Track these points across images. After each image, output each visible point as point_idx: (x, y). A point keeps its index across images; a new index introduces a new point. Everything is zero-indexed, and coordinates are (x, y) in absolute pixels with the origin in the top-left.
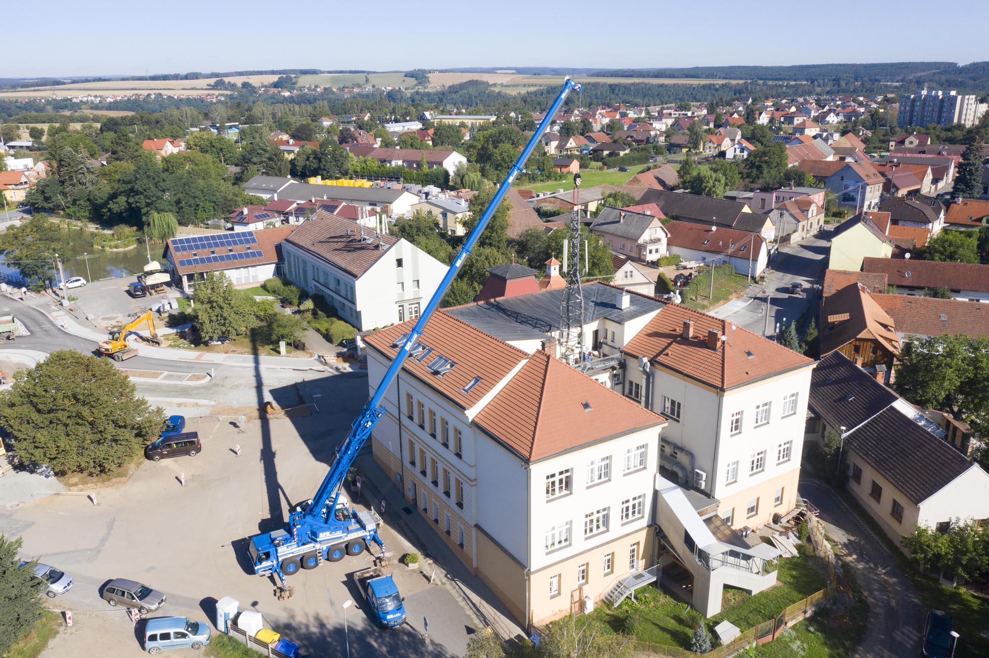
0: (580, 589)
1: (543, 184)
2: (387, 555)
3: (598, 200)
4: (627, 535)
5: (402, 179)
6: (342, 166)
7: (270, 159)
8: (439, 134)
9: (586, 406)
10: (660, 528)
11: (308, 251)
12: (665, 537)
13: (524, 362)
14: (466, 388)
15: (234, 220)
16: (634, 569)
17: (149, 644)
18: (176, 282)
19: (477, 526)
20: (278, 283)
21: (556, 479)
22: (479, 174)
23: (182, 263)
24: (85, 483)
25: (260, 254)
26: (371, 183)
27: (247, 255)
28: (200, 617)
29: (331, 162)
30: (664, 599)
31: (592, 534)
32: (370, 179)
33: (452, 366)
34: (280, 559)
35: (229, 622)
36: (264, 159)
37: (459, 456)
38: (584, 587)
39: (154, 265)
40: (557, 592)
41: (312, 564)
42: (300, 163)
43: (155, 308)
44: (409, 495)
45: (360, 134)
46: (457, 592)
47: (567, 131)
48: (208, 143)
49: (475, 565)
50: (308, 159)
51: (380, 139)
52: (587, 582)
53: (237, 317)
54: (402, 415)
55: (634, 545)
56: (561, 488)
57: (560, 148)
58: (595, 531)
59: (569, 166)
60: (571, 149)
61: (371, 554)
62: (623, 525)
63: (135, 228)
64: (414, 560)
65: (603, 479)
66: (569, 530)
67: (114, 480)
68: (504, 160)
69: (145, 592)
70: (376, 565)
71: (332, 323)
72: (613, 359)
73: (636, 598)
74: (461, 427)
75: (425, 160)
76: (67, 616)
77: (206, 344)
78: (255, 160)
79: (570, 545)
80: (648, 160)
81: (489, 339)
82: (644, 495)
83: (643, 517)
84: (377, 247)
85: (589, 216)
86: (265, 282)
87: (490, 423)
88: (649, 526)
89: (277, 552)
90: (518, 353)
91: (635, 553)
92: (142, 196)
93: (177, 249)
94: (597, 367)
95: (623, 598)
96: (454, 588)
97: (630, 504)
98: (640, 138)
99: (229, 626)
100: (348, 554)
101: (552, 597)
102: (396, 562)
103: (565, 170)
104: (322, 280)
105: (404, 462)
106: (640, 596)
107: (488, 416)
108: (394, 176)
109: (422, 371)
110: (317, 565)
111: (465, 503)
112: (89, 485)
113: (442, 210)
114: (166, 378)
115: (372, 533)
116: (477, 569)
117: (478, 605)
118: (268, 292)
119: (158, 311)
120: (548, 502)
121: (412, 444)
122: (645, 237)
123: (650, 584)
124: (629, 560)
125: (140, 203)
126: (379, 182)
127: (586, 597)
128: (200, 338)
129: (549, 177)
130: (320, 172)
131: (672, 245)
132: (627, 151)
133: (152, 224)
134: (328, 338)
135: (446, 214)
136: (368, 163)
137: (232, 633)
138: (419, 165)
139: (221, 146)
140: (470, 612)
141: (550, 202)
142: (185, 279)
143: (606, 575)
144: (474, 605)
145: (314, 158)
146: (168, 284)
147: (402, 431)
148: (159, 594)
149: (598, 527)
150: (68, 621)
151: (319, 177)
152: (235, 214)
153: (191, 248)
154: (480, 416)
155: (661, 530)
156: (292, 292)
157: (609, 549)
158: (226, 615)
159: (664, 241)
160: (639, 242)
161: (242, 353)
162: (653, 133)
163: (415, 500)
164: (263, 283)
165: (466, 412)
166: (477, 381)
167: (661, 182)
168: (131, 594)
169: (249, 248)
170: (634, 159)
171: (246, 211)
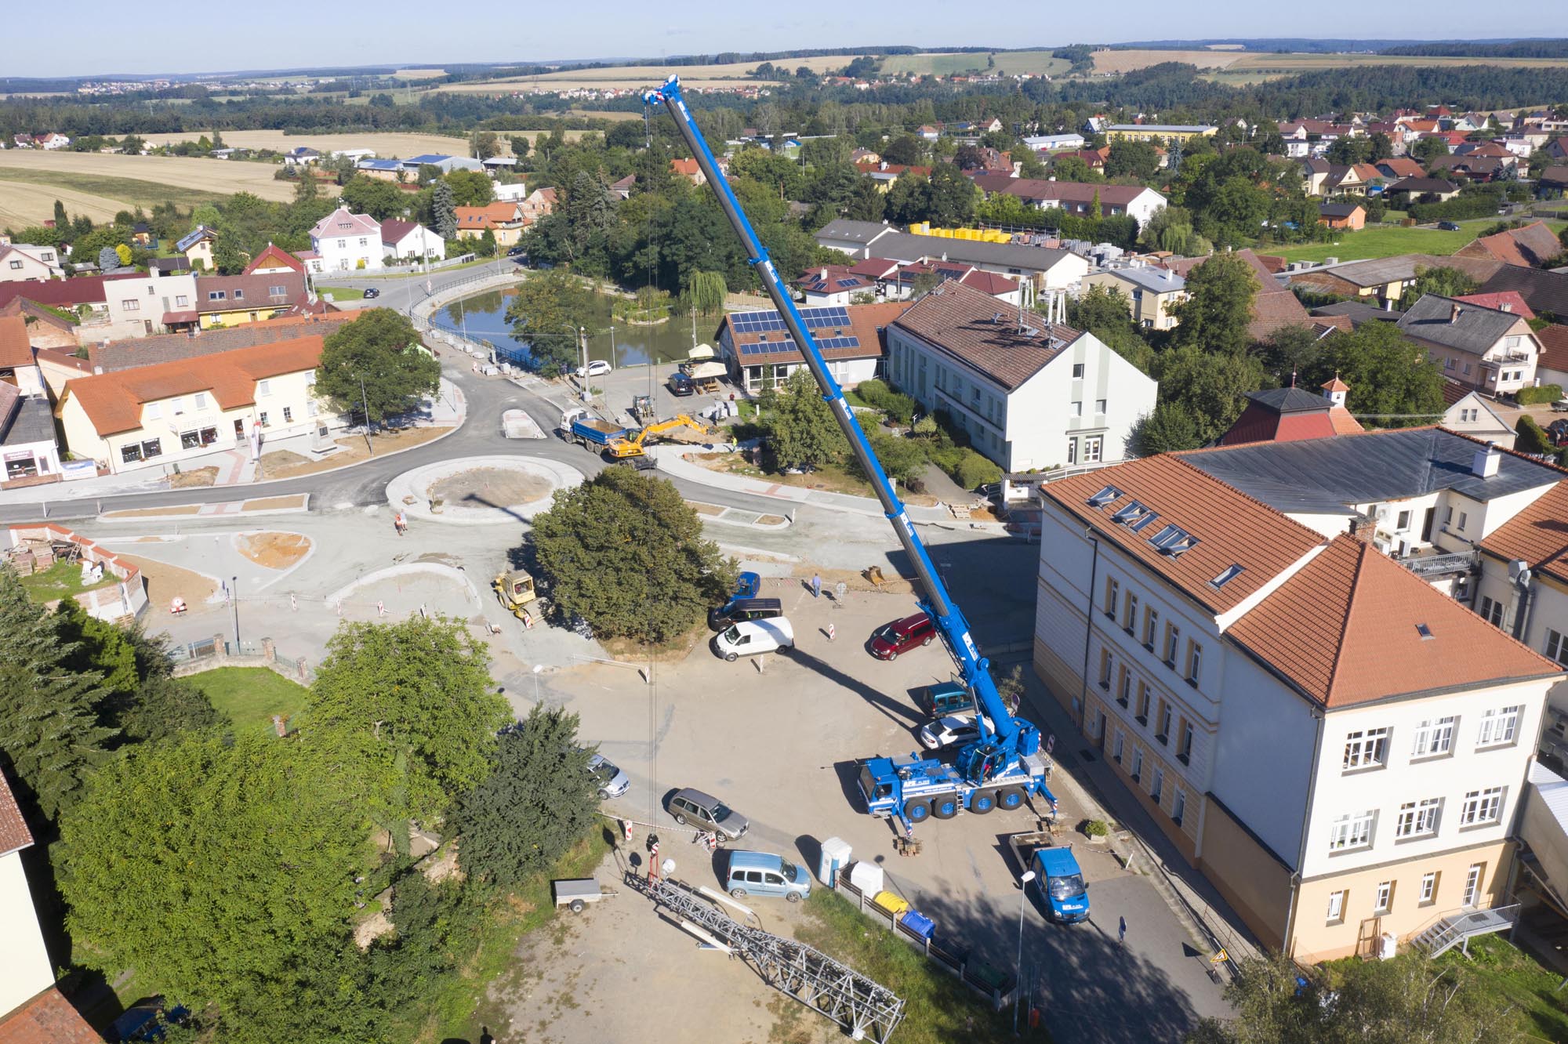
0: (1377, 919)
1: (1298, 247)
2: (1059, 816)
3: (1403, 280)
4: (1468, 848)
5: (1058, 231)
6: (962, 208)
7: (856, 193)
8: (1117, 157)
9: (1424, 631)
10: (1527, 846)
11: (930, 342)
12: (1534, 861)
13: (1318, 549)
14: (1217, 580)
15: (808, 287)
16: (1470, 905)
17: (733, 884)
18: (734, 377)
19: (1210, 795)
20: (881, 388)
21: (1363, 741)
22: (1190, 227)
23: (745, 349)
24: (633, 652)
25: (854, 342)
26: (1008, 236)
27: (836, 343)
28: (797, 860)
29: (946, 200)
30: (1520, 961)
31: (1407, 836)
32: (1006, 230)
33: (1191, 543)
34: (905, 798)
35: (838, 874)
36: (847, 193)
37: (1192, 683)
38: (1383, 918)
39: (704, 350)
40: (1338, 917)
41: (948, 812)
42: (900, 200)
43: (708, 413)
44: (1093, 732)
45: (988, 154)
46: (1167, 889)
47: (1341, 156)
48: (763, 167)
49: (1198, 853)
50: (911, 195)
51: (1020, 163)
52: (1389, 911)
53: (829, 437)
54: (1095, 611)
55: (1475, 865)
56: (1368, 756)
57: (1329, 184)
58: (1413, 833)
59: (1346, 217)
60: (1349, 187)
61: (1034, 811)
62: (1462, 830)
63: (667, 293)
64: (1100, 831)
65: (1439, 752)
66: (1372, 825)
67: (670, 653)
68: (1233, 204)
69: (723, 813)
70: (1041, 829)
71: (964, 456)
72: (1459, 559)
73: (1469, 950)
74: (1200, 638)
75: (1099, 201)
76: (627, 827)
77: (783, 473)
78: (834, 194)
79: (1370, 847)
80: (1497, 210)
81: (1257, 507)
82: (1506, 788)
83: (1498, 823)
84: (1045, 343)
85: (1389, 308)
86: (859, 385)
87: (1255, 639)
88: (1508, 839)
89: (901, 786)
90: (1310, 535)
91: (1476, 879)
92: (681, 246)
93: (739, 329)
94: (1430, 568)
95: (1447, 948)
96: (1162, 883)
97: (1479, 799)
98: (1481, 169)
99: (837, 878)
100: (999, 806)
101: (1330, 924)
102: (1071, 829)
103: (1338, 224)
104: (950, 389)
105: (1089, 681)
106: (1478, 948)
107: (1251, 627)
108: (1046, 225)
109: (1140, 547)
110: (954, 814)
111: (1194, 757)
112: (639, 655)
113: (1135, 286)
114: (730, 516)
115: (1038, 780)
116: (1200, 860)
117: (1201, 914)
118: (864, 400)
119: (713, 418)
120: (1345, 774)
121: (1107, 656)
122: (1498, 350)
123: (1499, 933)
124: (1464, 888)
125: (678, 255)
126: (1023, 234)
127: (1385, 934)
128: (775, 462)
129: (1310, 237)
130: (929, 215)
131: (1547, 367)
132: (1455, 194)
133: (692, 287)
134: (958, 478)
135: (1141, 294)
136: (1006, 203)
137: (840, 889)
138: (1088, 209)
139: (782, 171)
140: (1187, 923)
141: (1317, 280)
142: (747, 373)
143: (1422, 905)
144: (1196, 914)
145: (921, 193)
146: (723, 379)
147: (1092, 634)
148: (741, 819)
149: (1419, 828)
150: (627, 833)
151: (927, 224)
152: (809, 278)
153: (758, 328)
154: (1237, 626)
155: (1528, 849)
156: (902, 402)
157: (1433, 865)
158: (835, 862)
159: (1533, 359)
160: (1485, 359)
161: (831, 491)
162: (1506, 161)
163: (1101, 742)
164: (855, 387)
165: (1216, 618)
166: (1235, 572)
167: (1526, 252)
168: (705, 812)
169: (839, 333)
170: (1469, 208)
171: (824, 274)
